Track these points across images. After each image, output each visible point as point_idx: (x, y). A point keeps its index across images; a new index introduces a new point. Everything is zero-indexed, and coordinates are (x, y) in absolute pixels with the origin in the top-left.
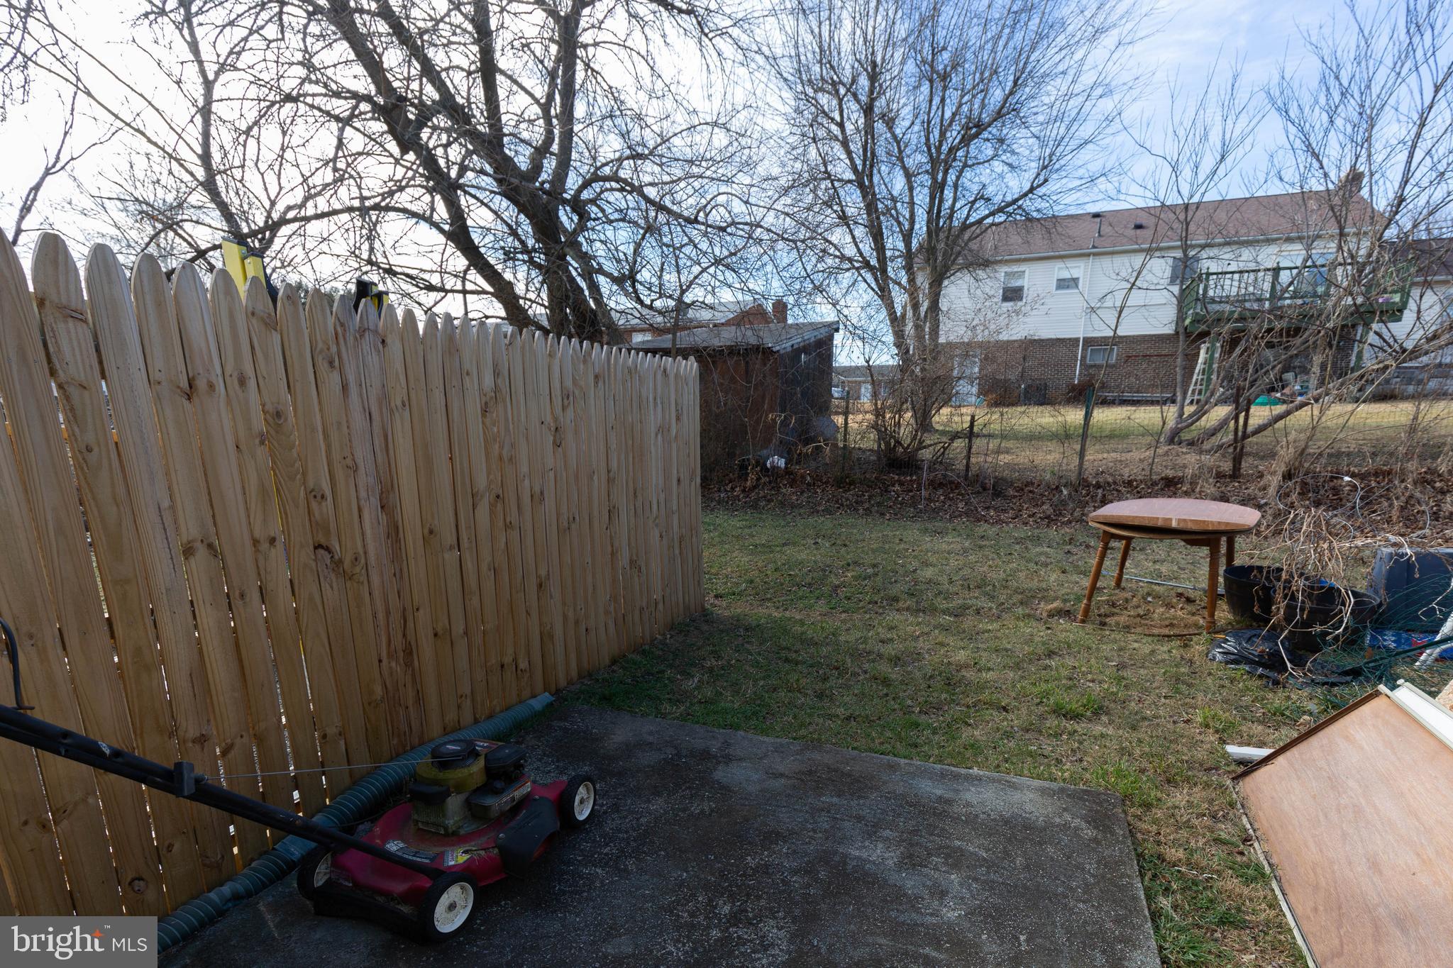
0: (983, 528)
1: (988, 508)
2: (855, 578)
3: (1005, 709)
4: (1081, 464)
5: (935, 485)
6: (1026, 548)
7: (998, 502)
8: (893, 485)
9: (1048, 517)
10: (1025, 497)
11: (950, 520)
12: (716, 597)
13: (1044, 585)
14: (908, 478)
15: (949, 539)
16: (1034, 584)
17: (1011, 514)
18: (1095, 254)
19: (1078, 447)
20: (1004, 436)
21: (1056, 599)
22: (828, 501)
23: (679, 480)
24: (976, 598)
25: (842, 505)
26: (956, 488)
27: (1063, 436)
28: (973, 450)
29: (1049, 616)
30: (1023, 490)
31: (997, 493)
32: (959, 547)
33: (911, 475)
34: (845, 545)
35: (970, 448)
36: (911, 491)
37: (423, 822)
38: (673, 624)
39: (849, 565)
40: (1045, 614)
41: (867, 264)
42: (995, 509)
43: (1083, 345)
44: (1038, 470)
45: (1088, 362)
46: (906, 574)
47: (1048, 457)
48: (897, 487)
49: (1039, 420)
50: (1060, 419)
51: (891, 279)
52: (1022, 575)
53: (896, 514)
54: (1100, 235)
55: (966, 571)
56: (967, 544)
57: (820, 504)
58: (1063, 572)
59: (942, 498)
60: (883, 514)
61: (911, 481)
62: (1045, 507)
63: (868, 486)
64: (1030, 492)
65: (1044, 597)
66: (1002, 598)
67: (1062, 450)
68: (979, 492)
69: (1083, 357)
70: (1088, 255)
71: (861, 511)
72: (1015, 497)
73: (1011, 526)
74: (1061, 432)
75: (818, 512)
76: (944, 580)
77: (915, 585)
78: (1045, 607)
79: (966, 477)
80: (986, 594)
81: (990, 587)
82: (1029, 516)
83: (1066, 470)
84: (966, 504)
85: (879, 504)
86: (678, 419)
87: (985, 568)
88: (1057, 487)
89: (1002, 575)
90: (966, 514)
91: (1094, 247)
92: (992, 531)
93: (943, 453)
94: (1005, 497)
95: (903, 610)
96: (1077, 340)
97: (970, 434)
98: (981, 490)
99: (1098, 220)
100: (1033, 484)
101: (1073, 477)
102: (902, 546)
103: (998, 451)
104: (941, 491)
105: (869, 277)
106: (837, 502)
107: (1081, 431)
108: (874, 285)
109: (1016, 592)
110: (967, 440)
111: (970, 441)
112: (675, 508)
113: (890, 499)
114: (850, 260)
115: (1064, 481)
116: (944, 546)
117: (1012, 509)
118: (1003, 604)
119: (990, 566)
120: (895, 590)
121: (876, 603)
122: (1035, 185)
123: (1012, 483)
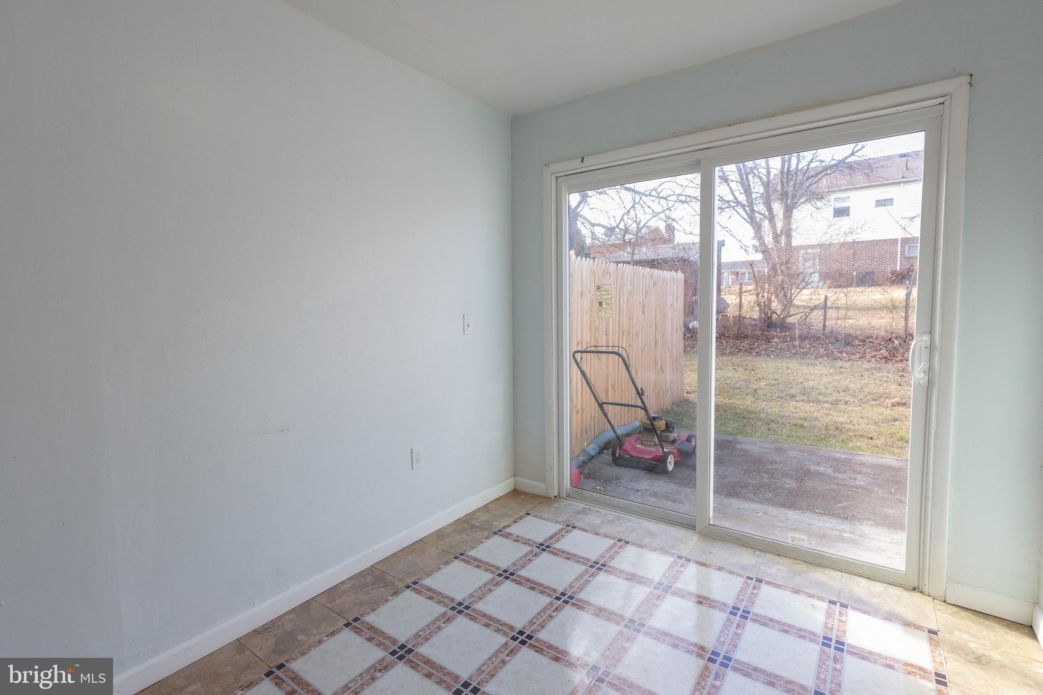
0: (840, 363)
1: (841, 352)
2: (766, 385)
3: (871, 438)
4: (906, 324)
5: (803, 338)
6: (872, 373)
7: (849, 348)
8: (773, 339)
9: (886, 358)
10: (867, 346)
11: (816, 358)
12: (687, 393)
13: (887, 391)
14: (784, 334)
15: (819, 368)
16: (881, 390)
17: (858, 355)
18: (904, 182)
19: (904, 315)
20: (848, 308)
21: (896, 397)
22: (731, 347)
23: (676, 330)
24: (844, 396)
25: (741, 350)
26: (817, 340)
27: (892, 307)
28: (827, 317)
29: (892, 406)
30: (865, 341)
31: (847, 344)
32: (827, 372)
33: (785, 332)
34: (753, 370)
35: (825, 315)
36: (786, 342)
37: (645, 441)
38: (673, 402)
39: (760, 379)
40: (889, 405)
41: (738, 203)
42: (846, 353)
43: (901, 244)
44: (875, 329)
45: (907, 255)
46: (797, 384)
47: (882, 321)
48: (776, 340)
49: (873, 297)
50: (888, 296)
51: (756, 211)
52: (872, 386)
53: (777, 356)
54: (907, 169)
55: (836, 384)
56: (831, 371)
57: (726, 350)
58: (899, 385)
59: (808, 346)
60: (769, 355)
61: (785, 336)
62: (882, 352)
63: (757, 339)
64: (871, 342)
65: (887, 397)
66: (861, 397)
67: (891, 317)
68: (833, 343)
69: (903, 252)
70: (899, 183)
71: (754, 354)
72: (860, 345)
73: (860, 362)
74: (889, 304)
75: (725, 354)
76: (822, 387)
77: (804, 389)
78: (889, 402)
79: (824, 334)
80: (851, 395)
81: (852, 391)
82: (872, 357)
83: (896, 329)
84: (825, 350)
85: (765, 350)
86: (677, 301)
87: (847, 382)
88: (890, 339)
89: (859, 386)
90: (827, 356)
91: (903, 177)
92: (847, 365)
93: (806, 319)
94: (853, 346)
95: (800, 401)
96: (896, 240)
97: (825, 307)
98: (835, 341)
99: (905, 159)
100: (872, 337)
101: (902, 333)
102: (789, 371)
103: (845, 318)
104: (806, 342)
105: (741, 211)
106: (737, 348)
107: (904, 304)
108: (746, 217)
109: (869, 393)
110: (823, 310)
111: (825, 311)
112: (675, 344)
113: (772, 346)
114: (728, 202)
115: (894, 335)
116: (816, 371)
117: (859, 352)
118: (861, 400)
119: (850, 381)
120: (793, 391)
121: (782, 397)
122: (855, 150)
123: (857, 338)
